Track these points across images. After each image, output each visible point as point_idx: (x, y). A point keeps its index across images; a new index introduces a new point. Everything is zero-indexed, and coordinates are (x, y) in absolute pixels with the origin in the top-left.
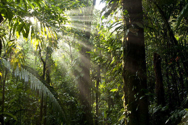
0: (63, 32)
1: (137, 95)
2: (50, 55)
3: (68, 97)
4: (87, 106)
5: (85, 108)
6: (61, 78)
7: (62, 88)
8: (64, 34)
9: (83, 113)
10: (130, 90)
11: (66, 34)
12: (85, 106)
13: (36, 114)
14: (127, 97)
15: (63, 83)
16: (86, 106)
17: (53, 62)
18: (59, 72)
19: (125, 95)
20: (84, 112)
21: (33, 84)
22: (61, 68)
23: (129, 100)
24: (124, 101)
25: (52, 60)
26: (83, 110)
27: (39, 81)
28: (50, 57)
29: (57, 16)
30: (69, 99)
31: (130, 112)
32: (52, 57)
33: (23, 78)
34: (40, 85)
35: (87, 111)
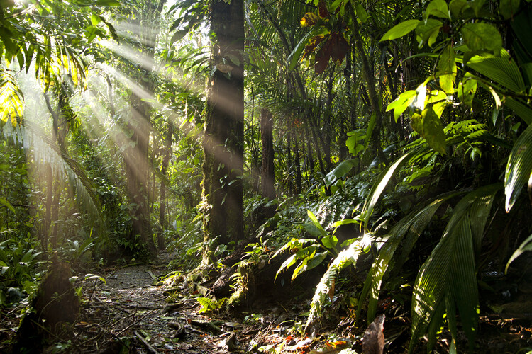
0: (96, 55)
1: (224, 179)
2: (67, 100)
3: (102, 185)
4: (142, 206)
5: (137, 209)
6: (87, 150)
7: (90, 169)
8: (98, 59)
9: (132, 219)
10: (214, 171)
11: (102, 60)
12: (138, 206)
13: (37, 216)
14: (209, 182)
15: (92, 158)
16: (140, 207)
17: (72, 115)
18: (85, 136)
19: (206, 178)
20: (136, 216)
21: (39, 153)
22: (90, 127)
23: (210, 187)
24: (204, 190)
25: (71, 110)
26: (132, 214)
27: (50, 148)
28: (67, 104)
29: (85, 22)
30: (104, 188)
31: (211, 207)
32: (70, 104)
33: (20, 141)
34: (52, 156)
35: (141, 215)
